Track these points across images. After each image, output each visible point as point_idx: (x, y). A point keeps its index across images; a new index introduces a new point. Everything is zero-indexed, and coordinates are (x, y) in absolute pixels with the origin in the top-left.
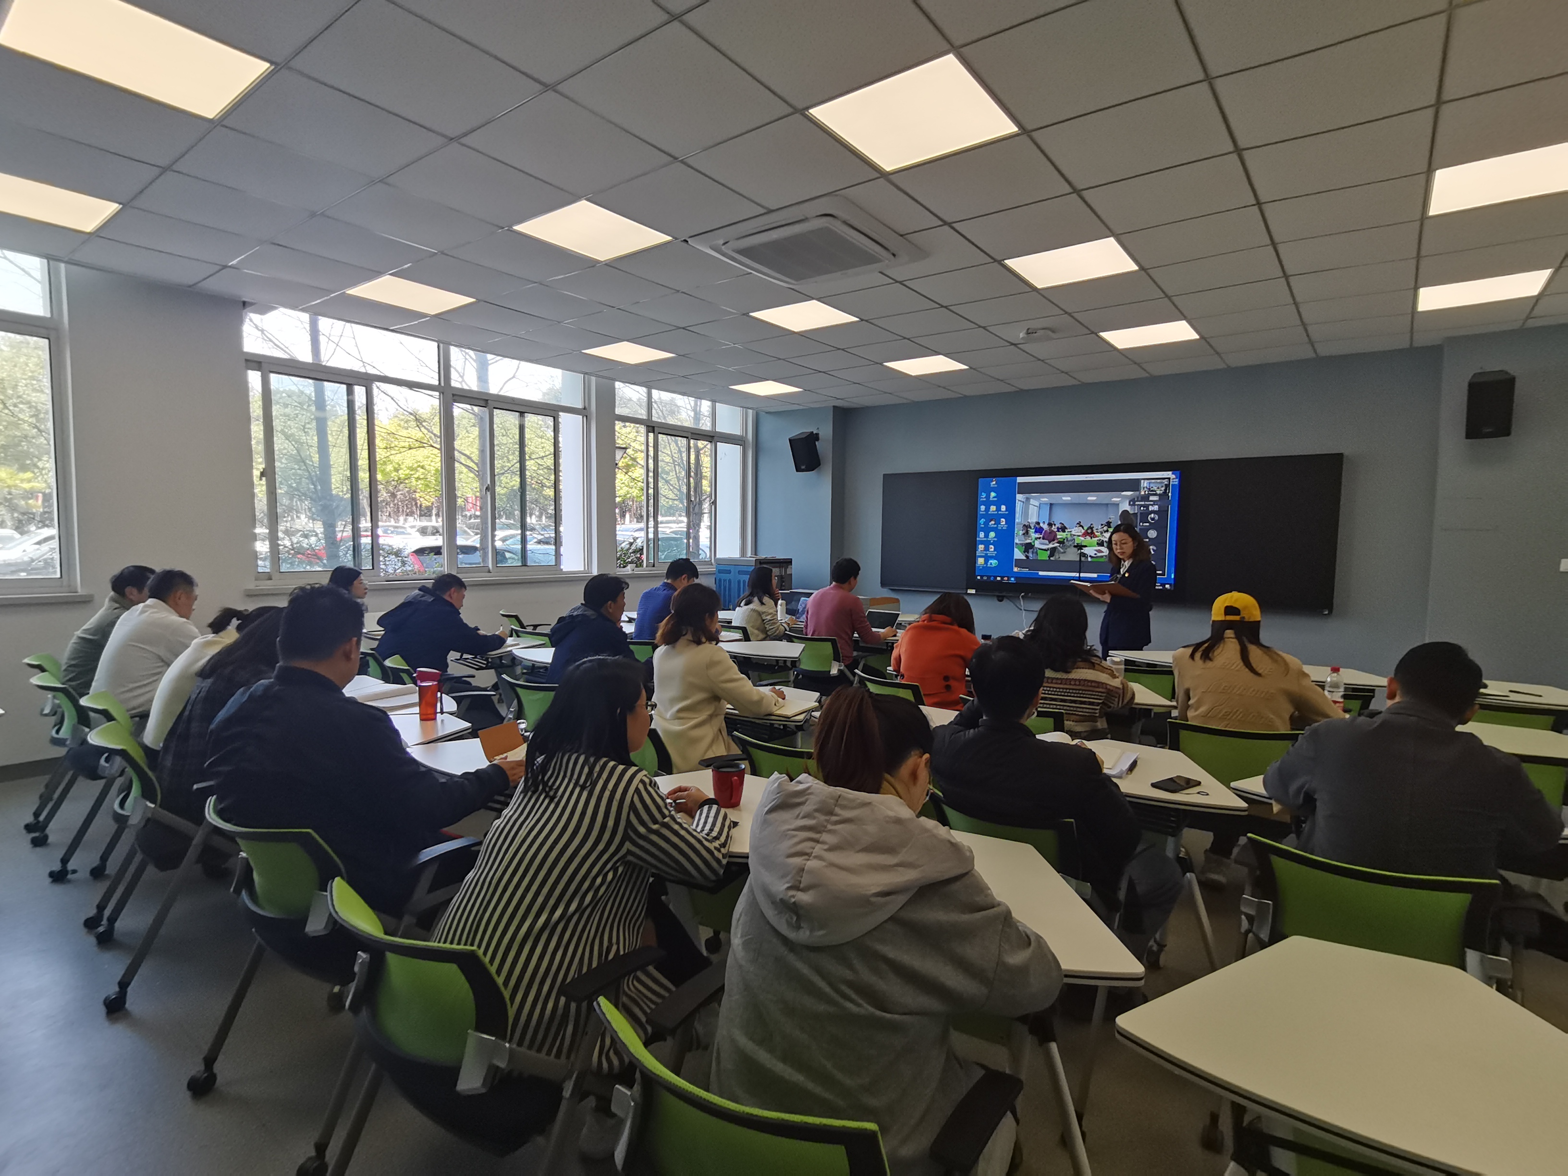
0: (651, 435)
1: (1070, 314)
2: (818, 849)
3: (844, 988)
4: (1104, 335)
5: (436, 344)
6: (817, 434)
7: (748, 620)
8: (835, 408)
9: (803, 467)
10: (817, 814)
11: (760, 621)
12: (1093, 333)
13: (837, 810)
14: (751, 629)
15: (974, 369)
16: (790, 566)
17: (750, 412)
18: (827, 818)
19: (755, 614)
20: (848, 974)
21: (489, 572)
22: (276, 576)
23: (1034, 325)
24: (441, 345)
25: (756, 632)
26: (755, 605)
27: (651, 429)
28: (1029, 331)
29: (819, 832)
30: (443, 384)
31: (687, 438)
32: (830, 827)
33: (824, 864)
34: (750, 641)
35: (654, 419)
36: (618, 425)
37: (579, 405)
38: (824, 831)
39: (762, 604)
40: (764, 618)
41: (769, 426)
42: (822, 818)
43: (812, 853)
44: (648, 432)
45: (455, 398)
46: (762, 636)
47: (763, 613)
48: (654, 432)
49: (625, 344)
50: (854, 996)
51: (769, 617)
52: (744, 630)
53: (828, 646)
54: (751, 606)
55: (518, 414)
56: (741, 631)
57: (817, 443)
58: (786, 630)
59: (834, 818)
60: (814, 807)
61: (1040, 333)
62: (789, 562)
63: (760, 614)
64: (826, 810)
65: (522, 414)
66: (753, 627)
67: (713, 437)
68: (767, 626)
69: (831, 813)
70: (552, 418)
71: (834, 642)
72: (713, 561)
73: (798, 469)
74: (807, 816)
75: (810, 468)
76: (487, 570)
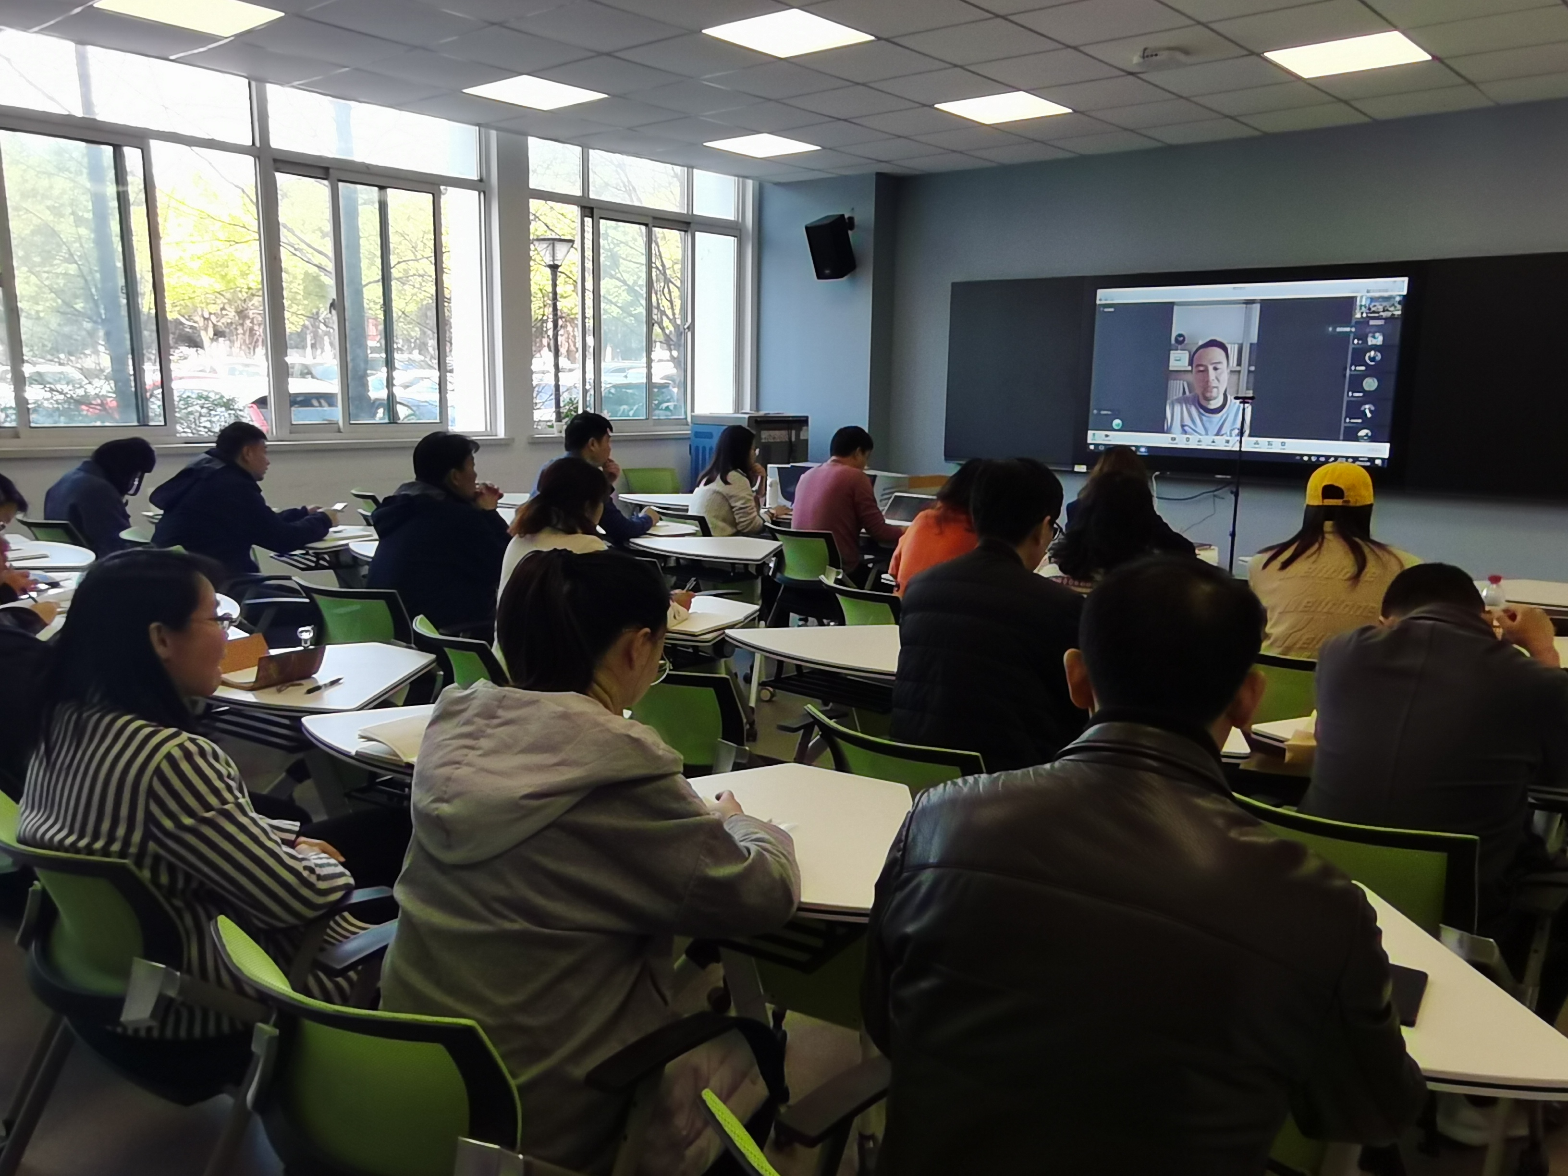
0: (588, 221)
1: (1205, 25)
2: (472, 755)
3: (497, 906)
4: (1269, 55)
5: (247, 81)
6: (851, 219)
7: (710, 504)
8: (880, 176)
9: (827, 272)
10: (477, 719)
11: (727, 508)
12: (1252, 53)
13: (500, 712)
14: (714, 520)
15: (1082, 113)
16: (805, 428)
17: (750, 183)
18: (486, 722)
19: (719, 498)
20: (501, 890)
21: (339, 431)
22: (24, 432)
23: (1153, 42)
24: (253, 84)
25: (721, 524)
26: (717, 485)
27: (587, 211)
28: (1148, 53)
29: (477, 738)
30: (258, 144)
31: (646, 225)
32: (489, 731)
33: (472, 769)
34: (710, 535)
35: (592, 196)
36: (535, 205)
37: (473, 175)
38: (483, 736)
39: (726, 482)
40: (733, 505)
41: (777, 203)
42: (481, 722)
43: (463, 761)
44: (583, 216)
45: (279, 165)
46: (730, 530)
47: (731, 497)
48: (592, 217)
49: (525, 79)
50: (506, 912)
51: (738, 504)
52: (701, 521)
53: (821, 543)
54: (713, 486)
55: (376, 189)
56: (697, 522)
57: (850, 232)
58: (764, 521)
59: (496, 721)
60: (475, 712)
61: (1163, 56)
62: (801, 422)
63: (726, 498)
64: (488, 713)
65: (382, 188)
66: (716, 517)
67: (688, 224)
68: (736, 517)
69: (494, 717)
70: (431, 195)
71: (828, 538)
72: (689, 419)
73: (820, 275)
74: (468, 722)
75: (837, 274)
76: (336, 429)
